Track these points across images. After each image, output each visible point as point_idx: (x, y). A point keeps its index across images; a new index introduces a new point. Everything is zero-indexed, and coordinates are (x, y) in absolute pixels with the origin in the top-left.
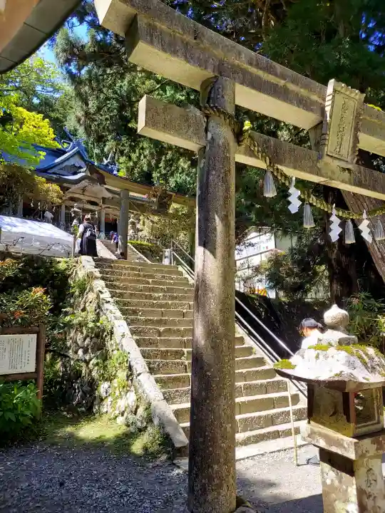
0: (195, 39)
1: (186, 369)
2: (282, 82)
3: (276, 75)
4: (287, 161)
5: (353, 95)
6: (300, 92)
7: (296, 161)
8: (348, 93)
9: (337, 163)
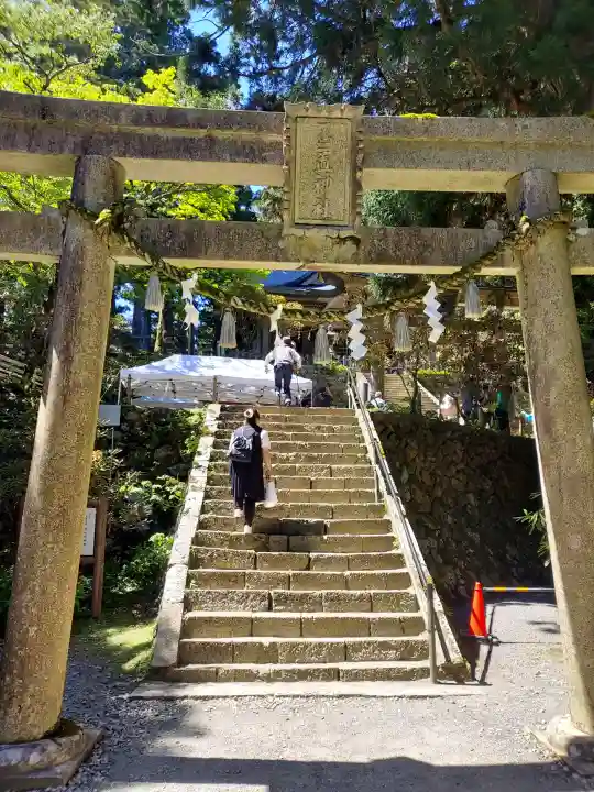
0: (44, 117)
1: (255, 564)
2: (203, 133)
3: (186, 126)
4: (210, 250)
5: (337, 114)
6: (240, 136)
7: (230, 245)
8: (325, 114)
9: (324, 232)
